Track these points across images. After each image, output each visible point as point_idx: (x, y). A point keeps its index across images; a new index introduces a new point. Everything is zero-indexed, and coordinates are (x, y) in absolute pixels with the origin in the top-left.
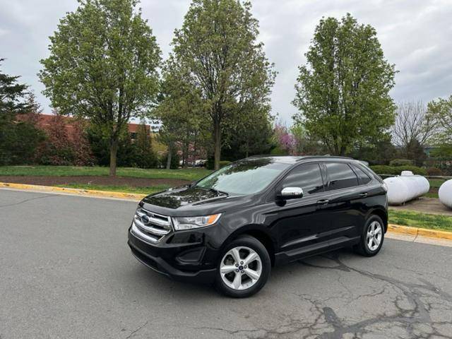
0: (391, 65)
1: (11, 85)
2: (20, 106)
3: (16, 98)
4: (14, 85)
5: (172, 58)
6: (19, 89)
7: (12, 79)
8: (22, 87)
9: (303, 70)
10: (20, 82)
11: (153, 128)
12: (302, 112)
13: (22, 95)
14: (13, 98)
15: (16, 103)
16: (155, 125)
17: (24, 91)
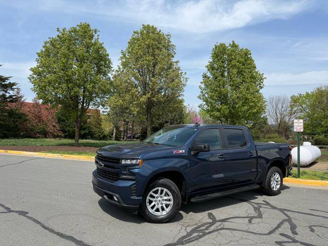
0: (261, 73)
1: (6, 83)
2: (11, 97)
3: (8, 91)
4: (7, 83)
5: (120, 68)
6: (11, 86)
7: (7, 79)
8: (14, 84)
9: (205, 76)
10: (12, 81)
11: (103, 112)
12: (205, 103)
13: (13, 89)
14: (6, 92)
15: (8, 95)
16: (105, 110)
17: (14, 87)
